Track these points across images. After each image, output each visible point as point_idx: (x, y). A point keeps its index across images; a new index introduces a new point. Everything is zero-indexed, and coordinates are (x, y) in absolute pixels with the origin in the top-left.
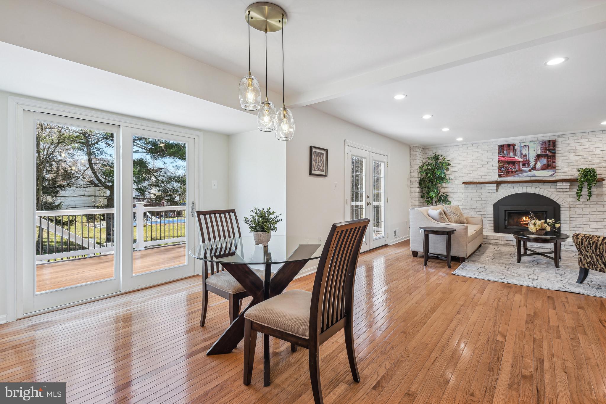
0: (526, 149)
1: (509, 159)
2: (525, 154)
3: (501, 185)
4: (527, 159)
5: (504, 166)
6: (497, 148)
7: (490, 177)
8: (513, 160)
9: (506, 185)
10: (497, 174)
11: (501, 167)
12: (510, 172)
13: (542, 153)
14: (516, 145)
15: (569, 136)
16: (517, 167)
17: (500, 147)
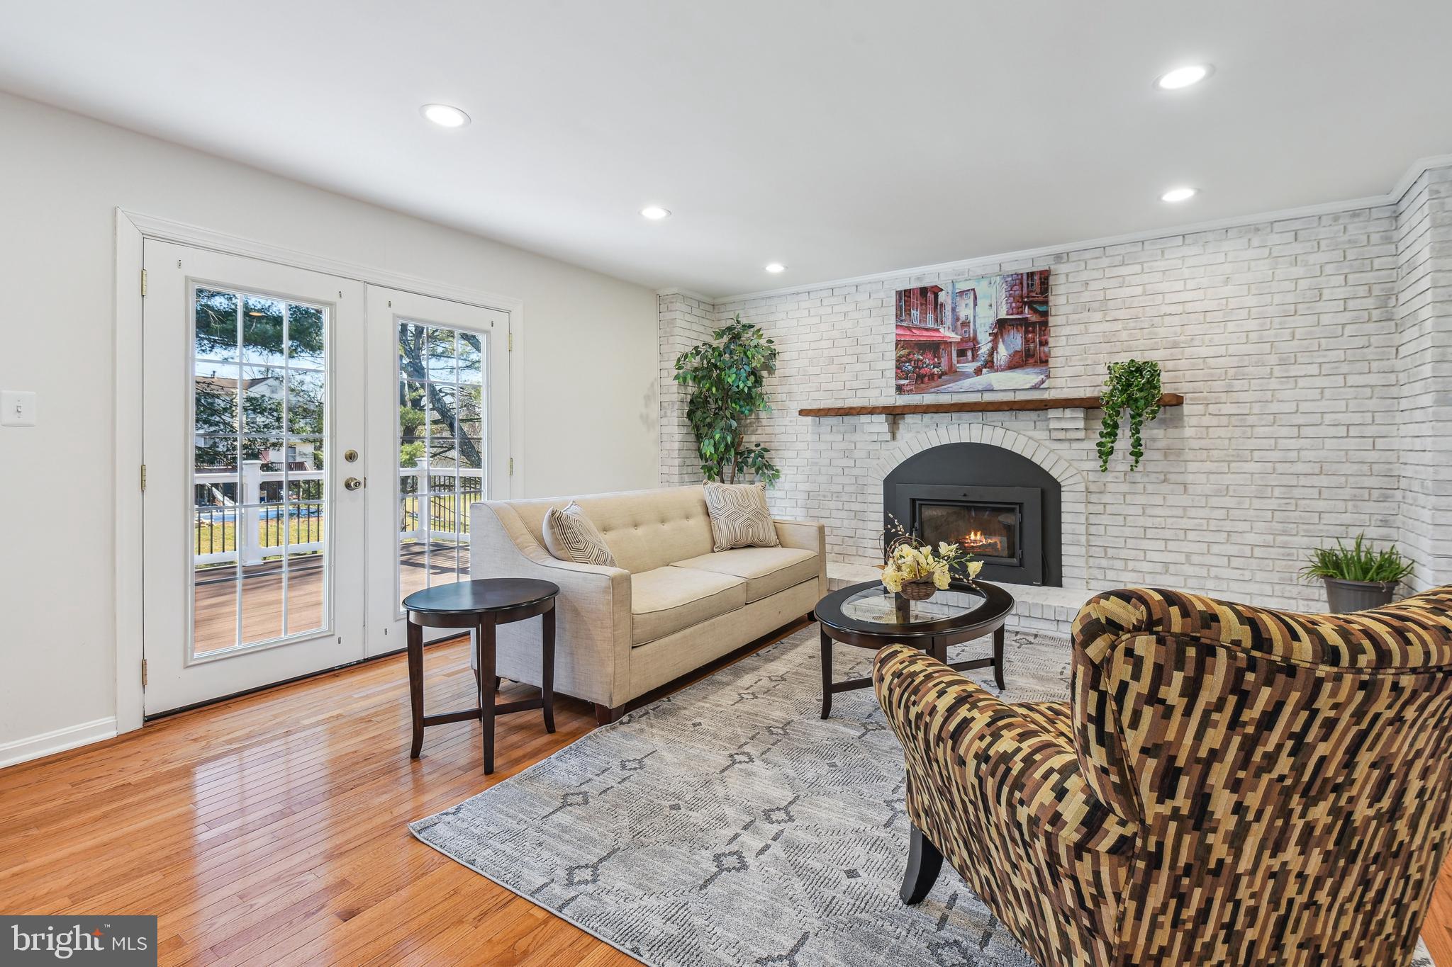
0: (967, 301)
1: (924, 336)
2: (967, 317)
3: (904, 419)
4: (971, 335)
5: (910, 357)
6: (893, 300)
7: (877, 392)
8: (935, 339)
9: (917, 417)
10: (893, 382)
11: (903, 362)
12: (925, 376)
13: (1012, 314)
14: (942, 290)
15: (1087, 255)
16: (944, 361)
17: (900, 298)
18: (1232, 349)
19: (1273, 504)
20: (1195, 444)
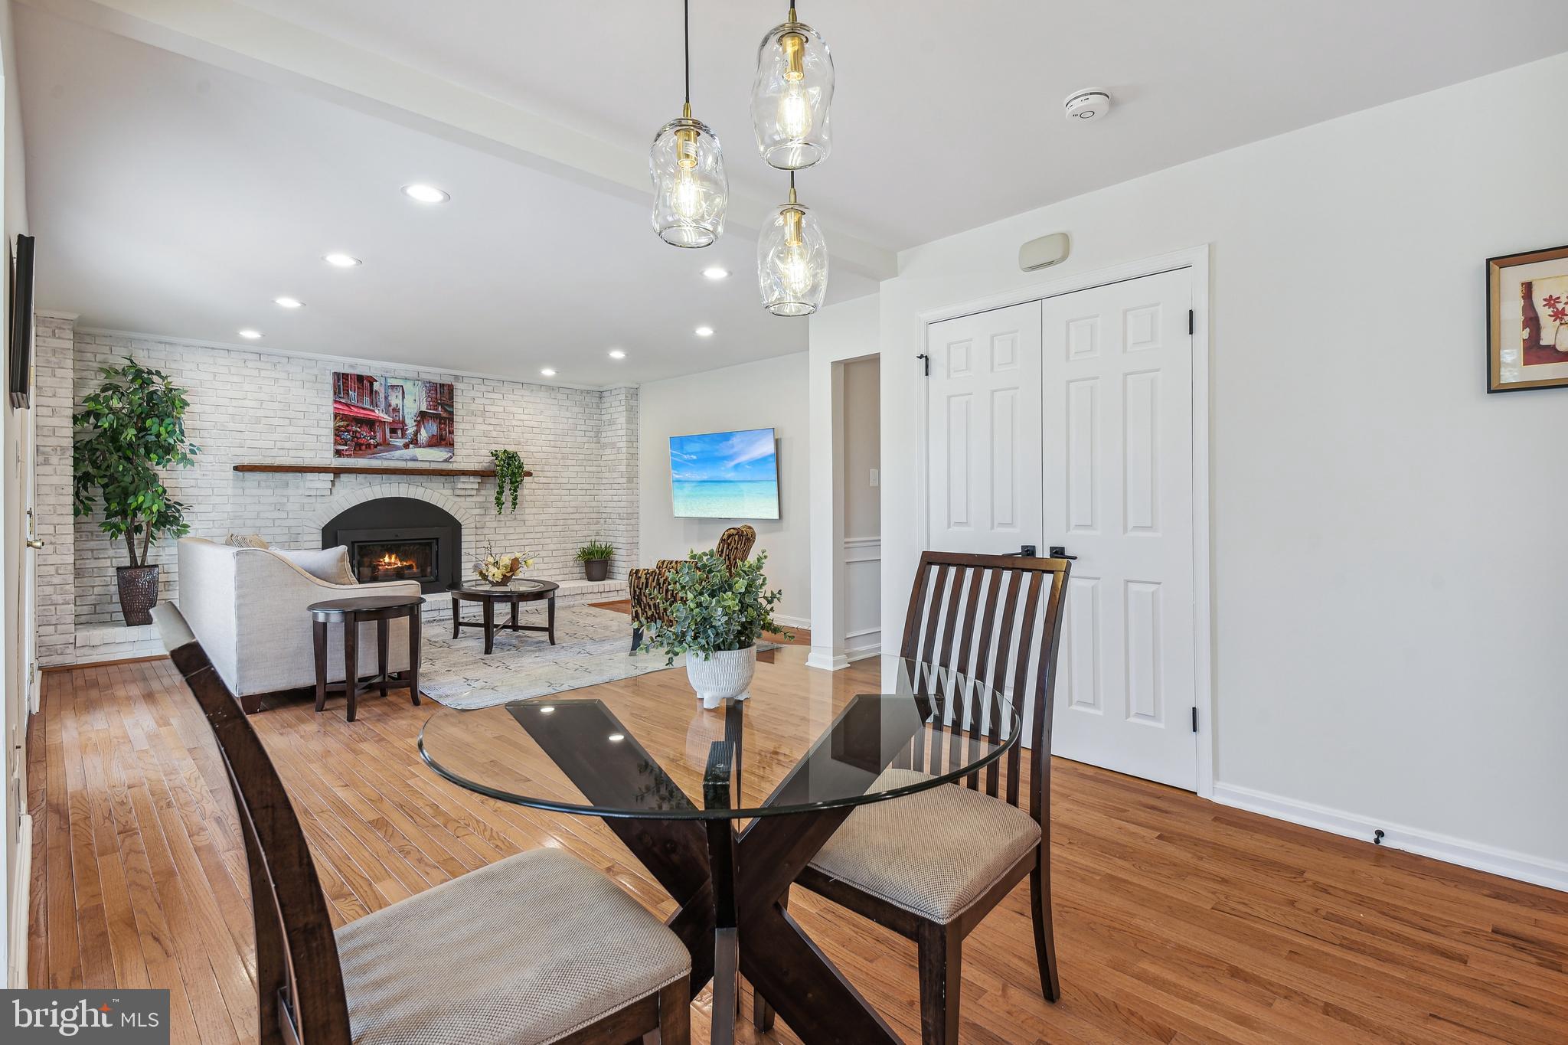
0: (397, 394)
1: (361, 414)
2: (397, 405)
3: (340, 477)
4: (400, 419)
5: (350, 428)
6: (330, 380)
7: (312, 454)
8: (371, 417)
9: (352, 477)
10: (332, 448)
11: (341, 431)
12: (363, 445)
13: (430, 409)
14: (376, 381)
15: (474, 381)
16: (379, 435)
17: (339, 380)
18: (544, 449)
19: (559, 528)
20: (528, 498)
